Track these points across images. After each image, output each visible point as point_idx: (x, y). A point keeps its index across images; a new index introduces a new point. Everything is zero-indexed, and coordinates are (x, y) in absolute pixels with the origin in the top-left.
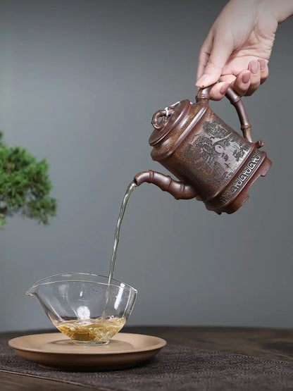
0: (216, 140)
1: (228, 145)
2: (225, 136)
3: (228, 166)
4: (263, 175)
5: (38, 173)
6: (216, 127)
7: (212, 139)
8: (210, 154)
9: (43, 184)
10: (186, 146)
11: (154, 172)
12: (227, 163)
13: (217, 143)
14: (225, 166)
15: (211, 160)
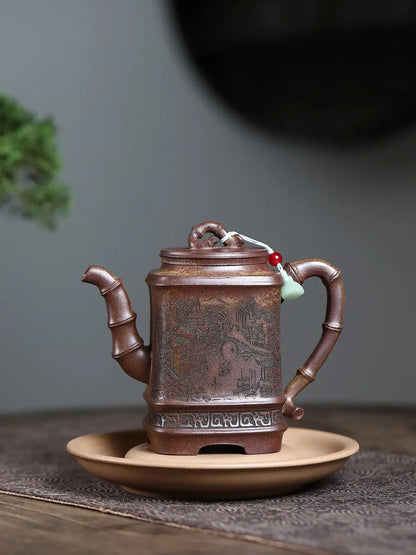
3: (214, 385)
5: (40, 141)
7: (235, 329)
9: (48, 159)
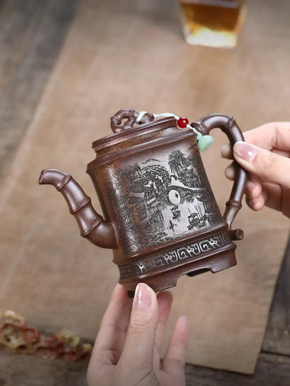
0: (179, 183)
1: (190, 200)
2: (193, 186)
3: (172, 226)
4: (214, 270)
6: (188, 168)
7: (173, 179)
8: (157, 196)
10: (132, 163)
11: (71, 178)
12: (174, 222)
13: (176, 188)
14: (167, 224)
15: (155, 204)
